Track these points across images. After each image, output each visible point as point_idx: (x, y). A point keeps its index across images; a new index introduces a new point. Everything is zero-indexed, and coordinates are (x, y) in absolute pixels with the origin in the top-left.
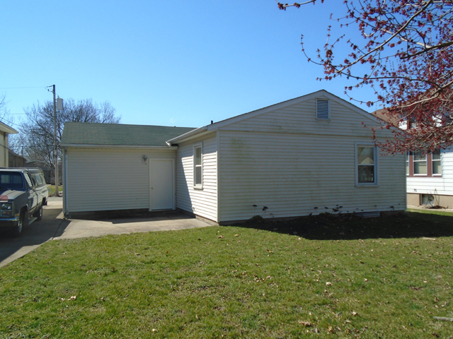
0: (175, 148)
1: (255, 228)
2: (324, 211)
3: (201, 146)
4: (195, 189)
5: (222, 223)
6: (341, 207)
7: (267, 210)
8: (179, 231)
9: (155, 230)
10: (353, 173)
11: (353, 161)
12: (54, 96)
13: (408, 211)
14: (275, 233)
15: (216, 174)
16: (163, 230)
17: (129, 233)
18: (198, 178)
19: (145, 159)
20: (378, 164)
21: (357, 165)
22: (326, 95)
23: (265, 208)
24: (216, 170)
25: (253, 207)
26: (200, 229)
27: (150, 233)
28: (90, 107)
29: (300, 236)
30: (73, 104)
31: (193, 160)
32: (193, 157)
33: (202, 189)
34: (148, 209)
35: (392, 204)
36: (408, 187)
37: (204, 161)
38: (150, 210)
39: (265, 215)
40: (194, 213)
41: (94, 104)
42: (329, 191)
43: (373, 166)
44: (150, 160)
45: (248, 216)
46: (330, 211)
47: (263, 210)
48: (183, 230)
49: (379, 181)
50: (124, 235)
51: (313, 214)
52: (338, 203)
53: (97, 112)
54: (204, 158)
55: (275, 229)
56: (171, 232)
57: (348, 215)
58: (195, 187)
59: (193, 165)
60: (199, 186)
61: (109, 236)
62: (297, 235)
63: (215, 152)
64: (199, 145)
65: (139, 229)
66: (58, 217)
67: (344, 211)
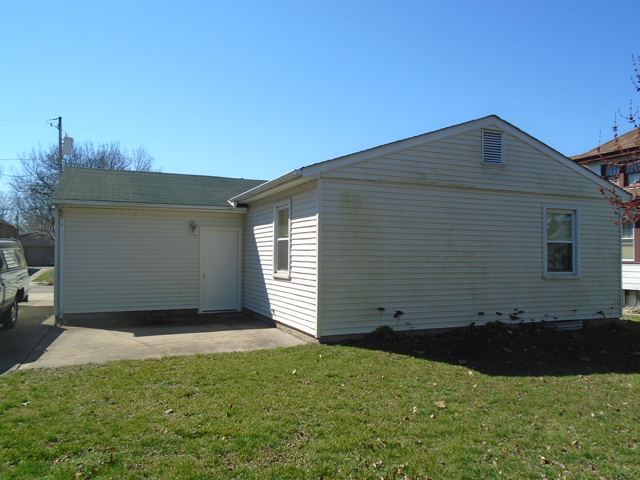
0: (243, 210)
1: (385, 350)
2: (493, 319)
3: (289, 206)
4: (276, 279)
5: (325, 340)
6: (522, 312)
7: (402, 317)
8: (250, 353)
9: (207, 352)
10: (540, 255)
11: (540, 235)
12: (60, 133)
13: (626, 319)
14: (422, 361)
15: (316, 253)
16: (220, 350)
17: (159, 357)
18: (282, 260)
19: (193, 227)
20: (579, 241)
21: (546, 242)
22: (498, 123)
23: (399, 314)
24: (316, 247)
25: (379, 312)
26: (287, 350)
27: (199, 357)
28: (116, 155)
29: (470, 368)
30: (91, 150)
31: (273, 229)
32: (273, 225)
33: (290, 279)
34: (197, 310)
35: (599, 308)
36: (624, 280)
37: (294, 231)
38: (200, 312)
39: (398, 326)
40: (274, 318)
41: (121, 150)
42: (502, 286)
43: (570, 245)
44: (202, 229)
45: (368, 328)
46: (505, 320)
47: (396, 316)
48: (258, 352)
49: (580, 269)
50: (151, 360)
51: (476, 324)
52: (516, 306)
53: (127, 162)
54: (294, 225)
55: (421, 352)
56: (235, 355)
57: (533, 326)
58: (277, 275)
59: (272, 239)
60: (282, 274)
61: (123, 362)
62: (463, 365)
63: (314, 214)
64: (285, 204)
65: (178, 349)
66: (46, 322)
67: (526, 318)
